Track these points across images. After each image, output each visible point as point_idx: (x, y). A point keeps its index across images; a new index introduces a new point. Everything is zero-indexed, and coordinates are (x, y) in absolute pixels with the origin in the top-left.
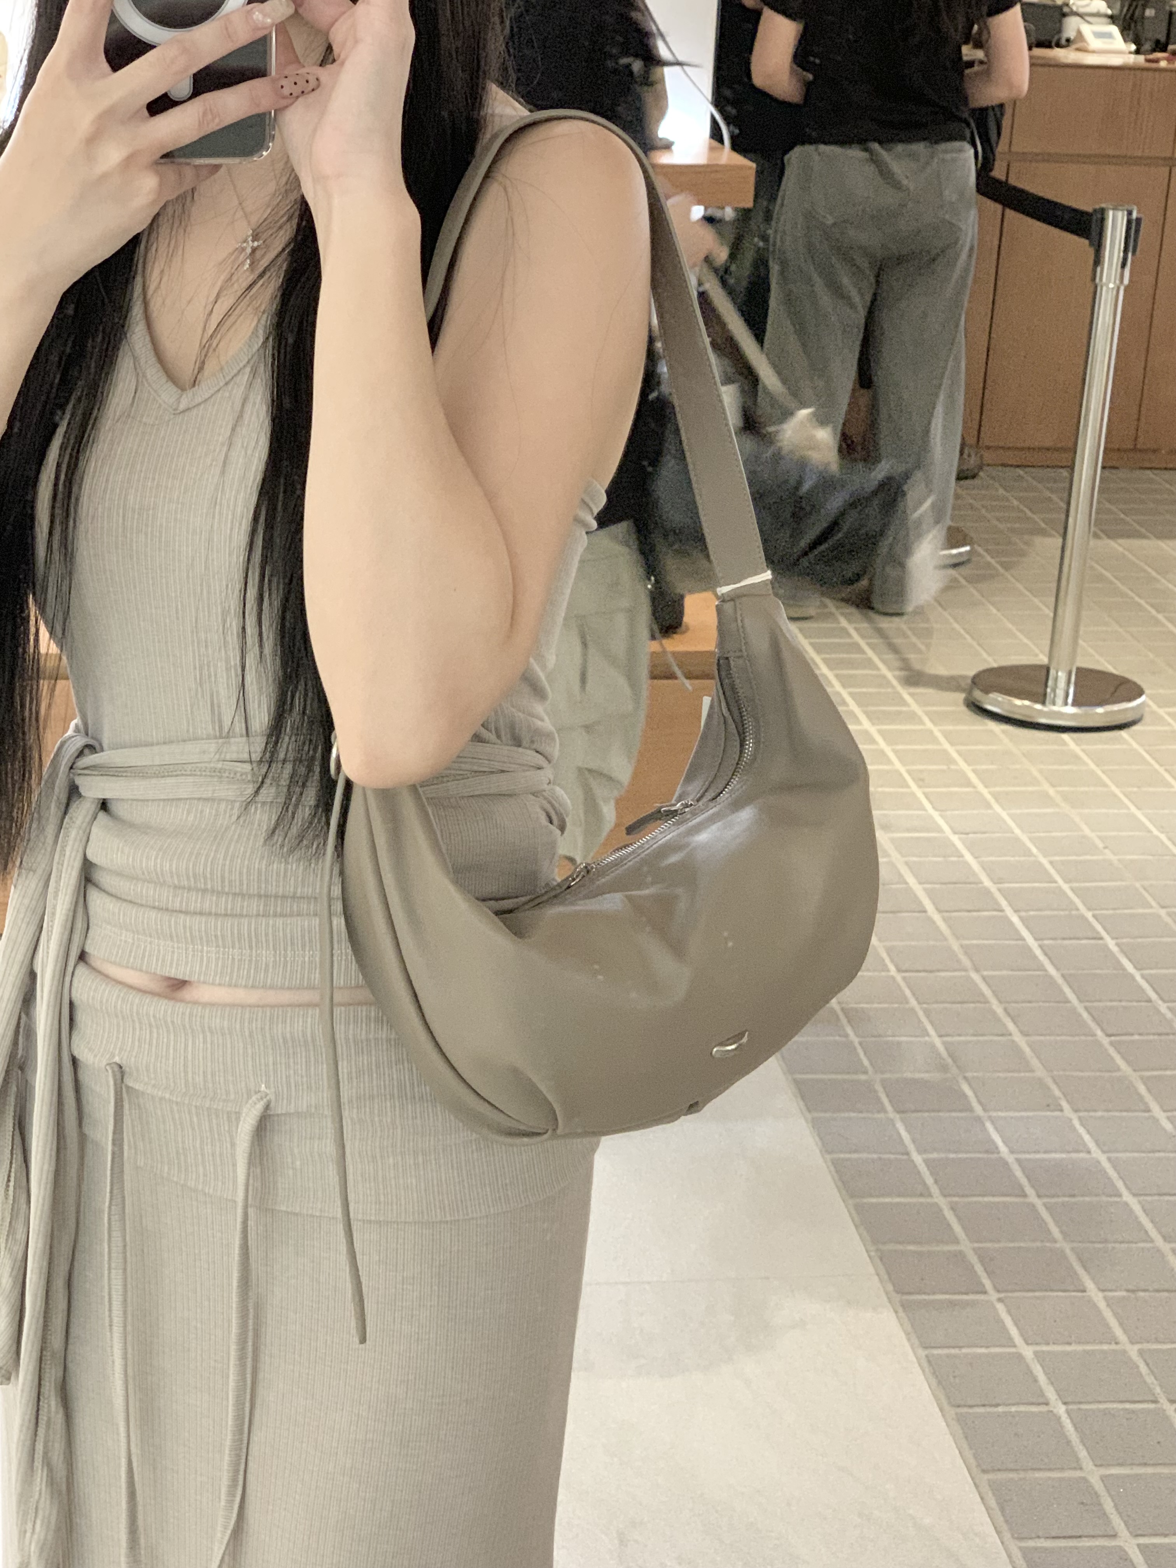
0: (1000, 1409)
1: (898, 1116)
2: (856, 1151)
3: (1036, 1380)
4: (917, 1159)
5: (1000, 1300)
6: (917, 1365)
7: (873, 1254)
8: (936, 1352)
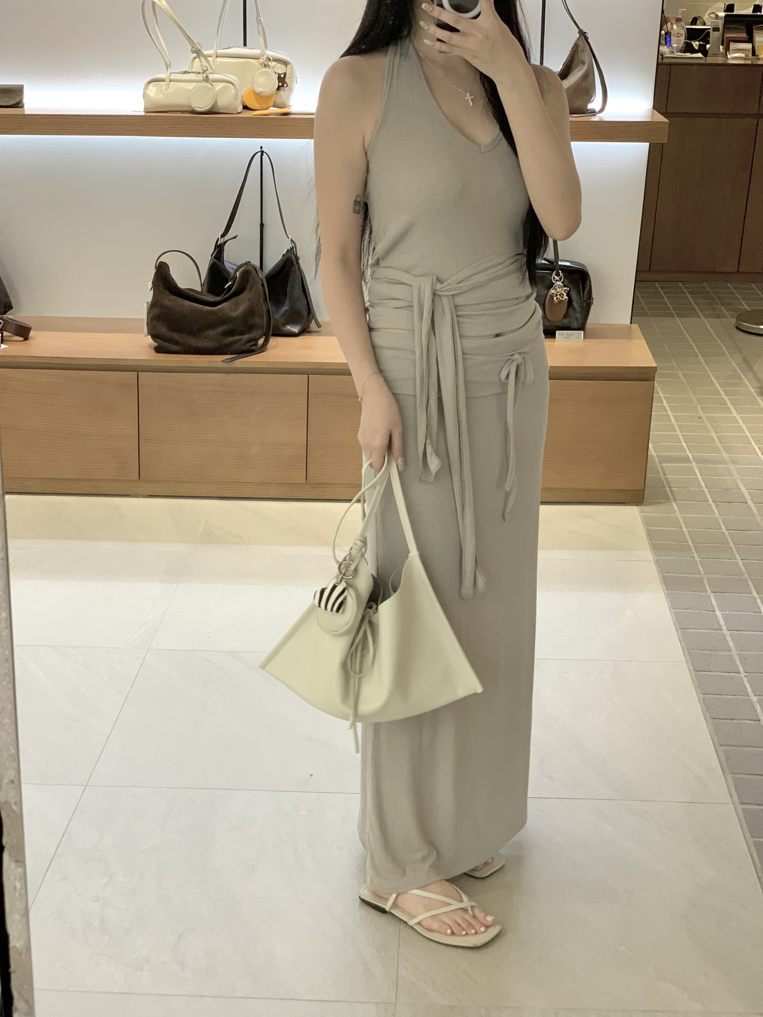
0: (735, 721)
1: (712, 594)
2: (687, 609)
3: (756, 710)
4: (718, 614)
5: (745, 676)
6: (698, 701)
7: (686, 654)
8: (708, 696)
